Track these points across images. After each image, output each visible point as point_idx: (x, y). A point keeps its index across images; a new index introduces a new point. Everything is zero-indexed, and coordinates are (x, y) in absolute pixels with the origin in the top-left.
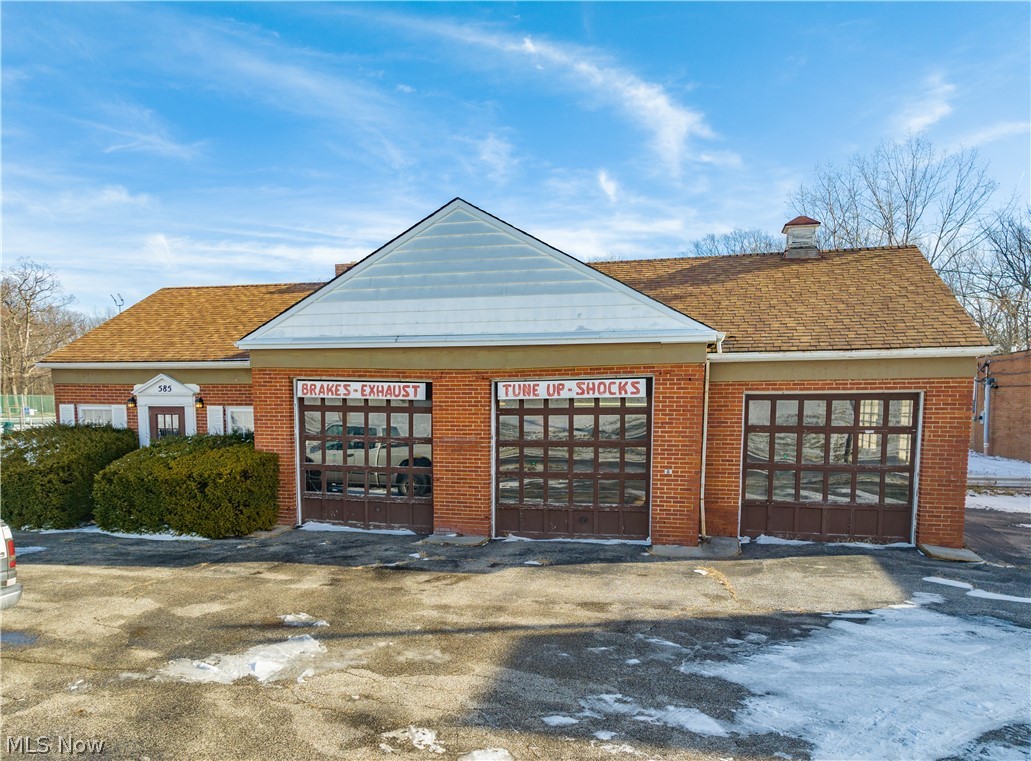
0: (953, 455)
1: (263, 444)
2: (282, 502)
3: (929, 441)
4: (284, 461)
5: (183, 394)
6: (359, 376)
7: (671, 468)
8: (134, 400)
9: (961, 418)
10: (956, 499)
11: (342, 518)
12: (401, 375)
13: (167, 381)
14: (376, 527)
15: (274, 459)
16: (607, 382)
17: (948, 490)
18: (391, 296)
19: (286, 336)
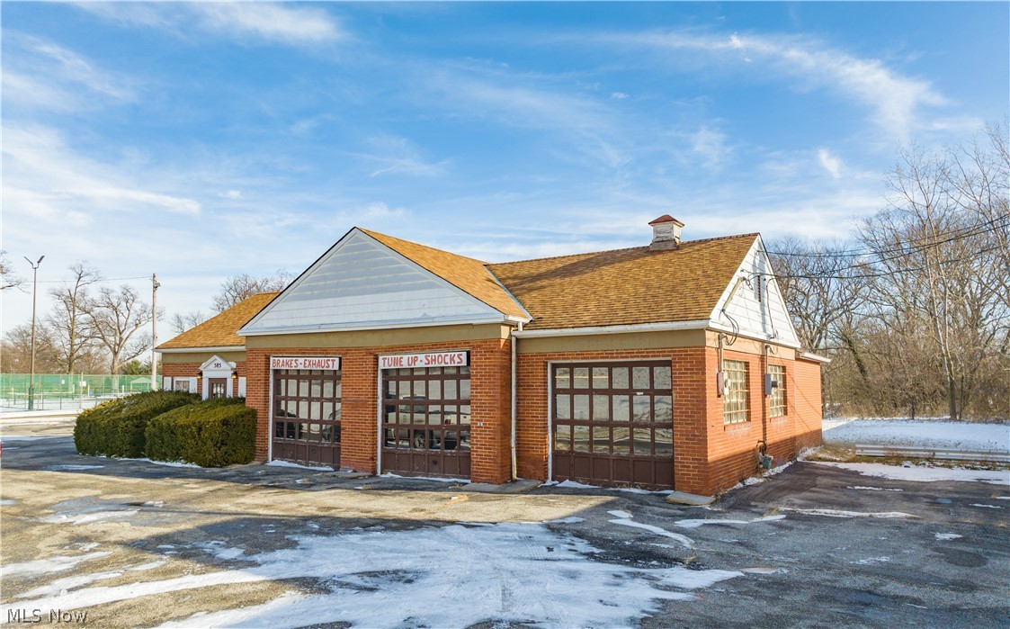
0: (695, 413)
1: (249, 404)
2: (259, 445)
3: (676, 400)
4: (260, 415)
5: (225, 370)
6: (302, 353)
7: (482, 421)
8: (201, 374)
9: (698, 381)
10: (700, 452)
11: (294, 458)
12: (324, 352)
13: (219, 360)
14: (313, 465)
15: (253, 413)
16: (443, 354)
17: (694, 443)
18: (320, 297)
19: (264, 326)
